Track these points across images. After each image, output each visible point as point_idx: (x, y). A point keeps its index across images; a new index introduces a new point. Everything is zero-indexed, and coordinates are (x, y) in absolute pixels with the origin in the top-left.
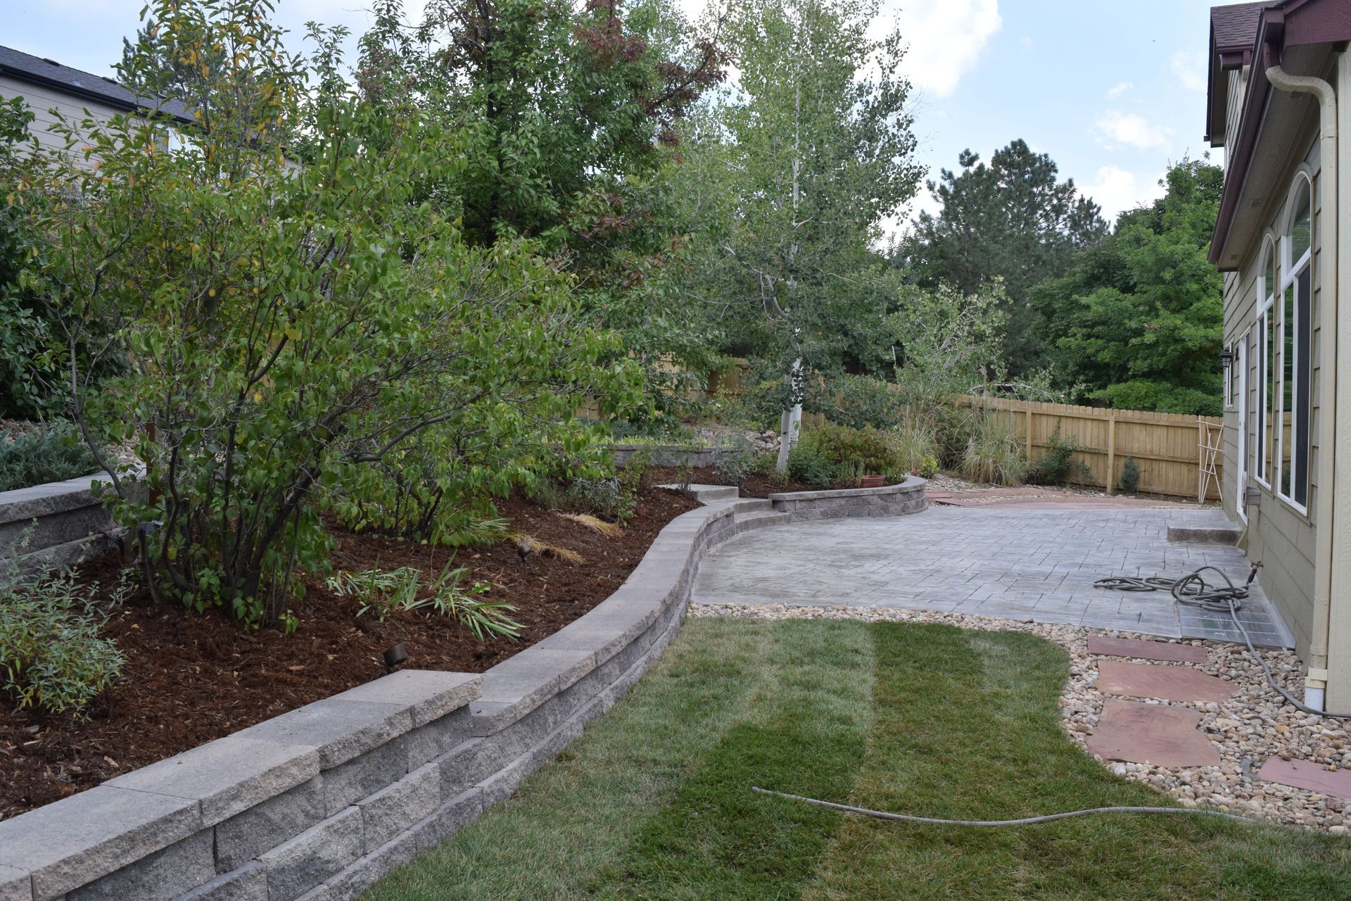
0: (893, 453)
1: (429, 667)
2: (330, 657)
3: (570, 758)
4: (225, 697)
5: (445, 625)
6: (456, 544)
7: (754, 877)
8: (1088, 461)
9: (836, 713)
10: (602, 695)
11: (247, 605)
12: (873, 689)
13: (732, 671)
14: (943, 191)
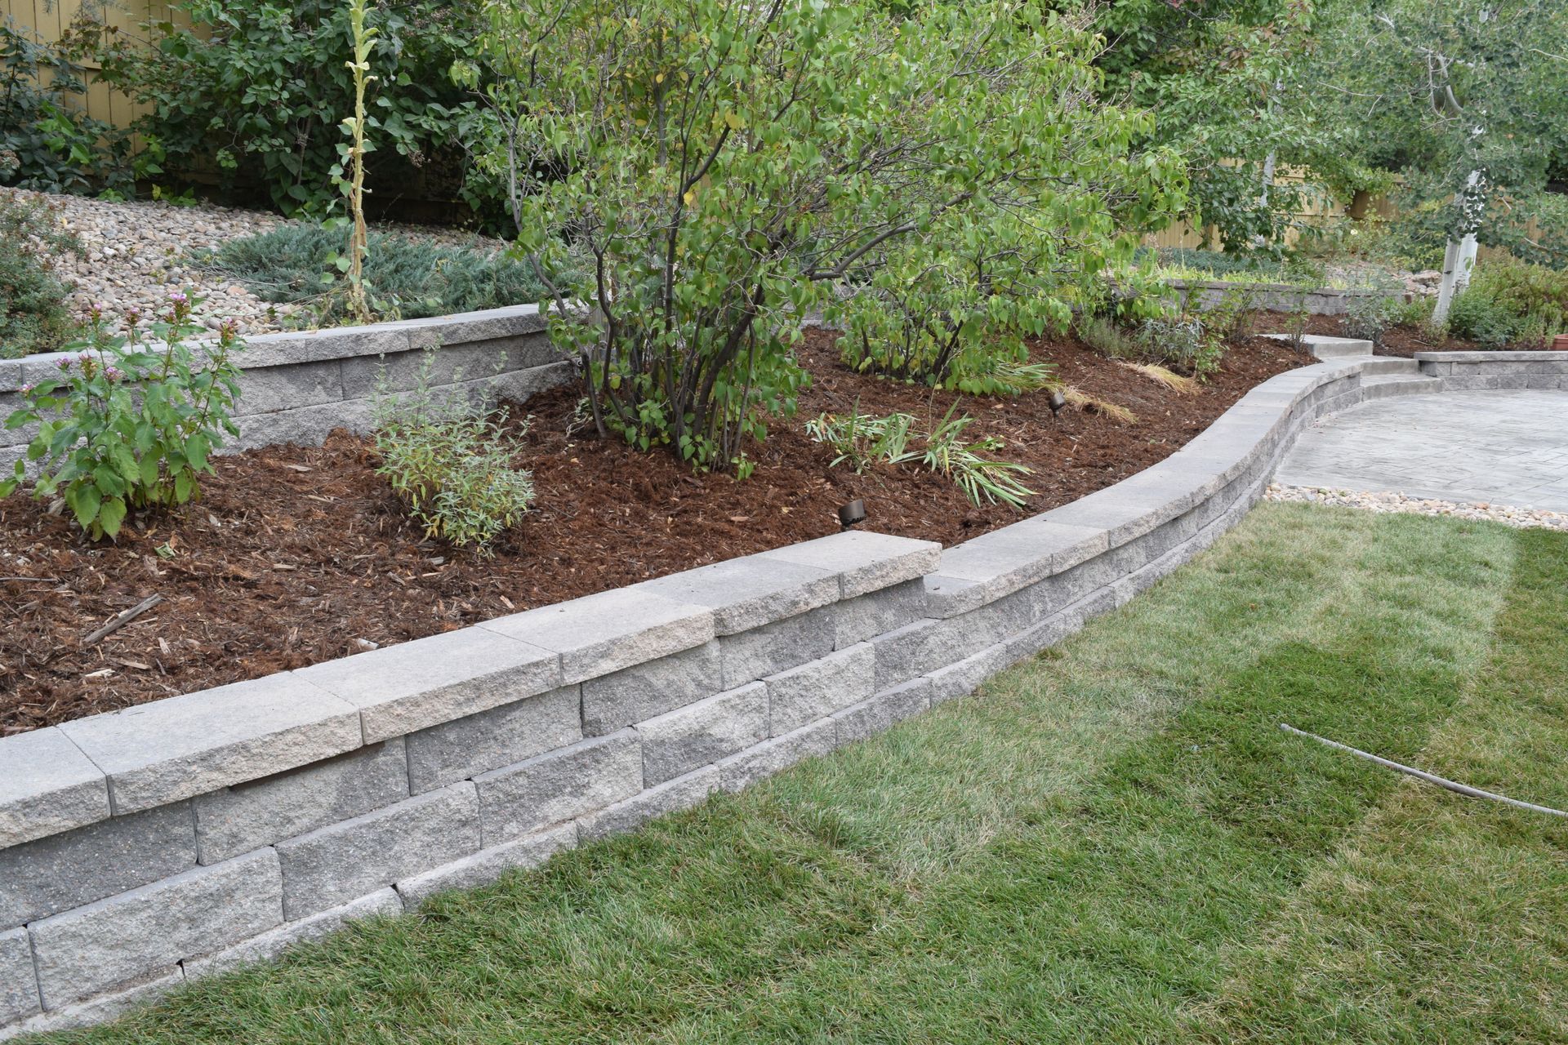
1: (900, 532)
2: (785, 510)
3: (1056, 657)
4: (648, 544)
5: (934, 484)
6: (976, 391)
7: (1249, 840)
9: (1432, 643)
10: (1116, 585)
11: (696, 445)
12: (1498, 616)
13: (1301, 572)
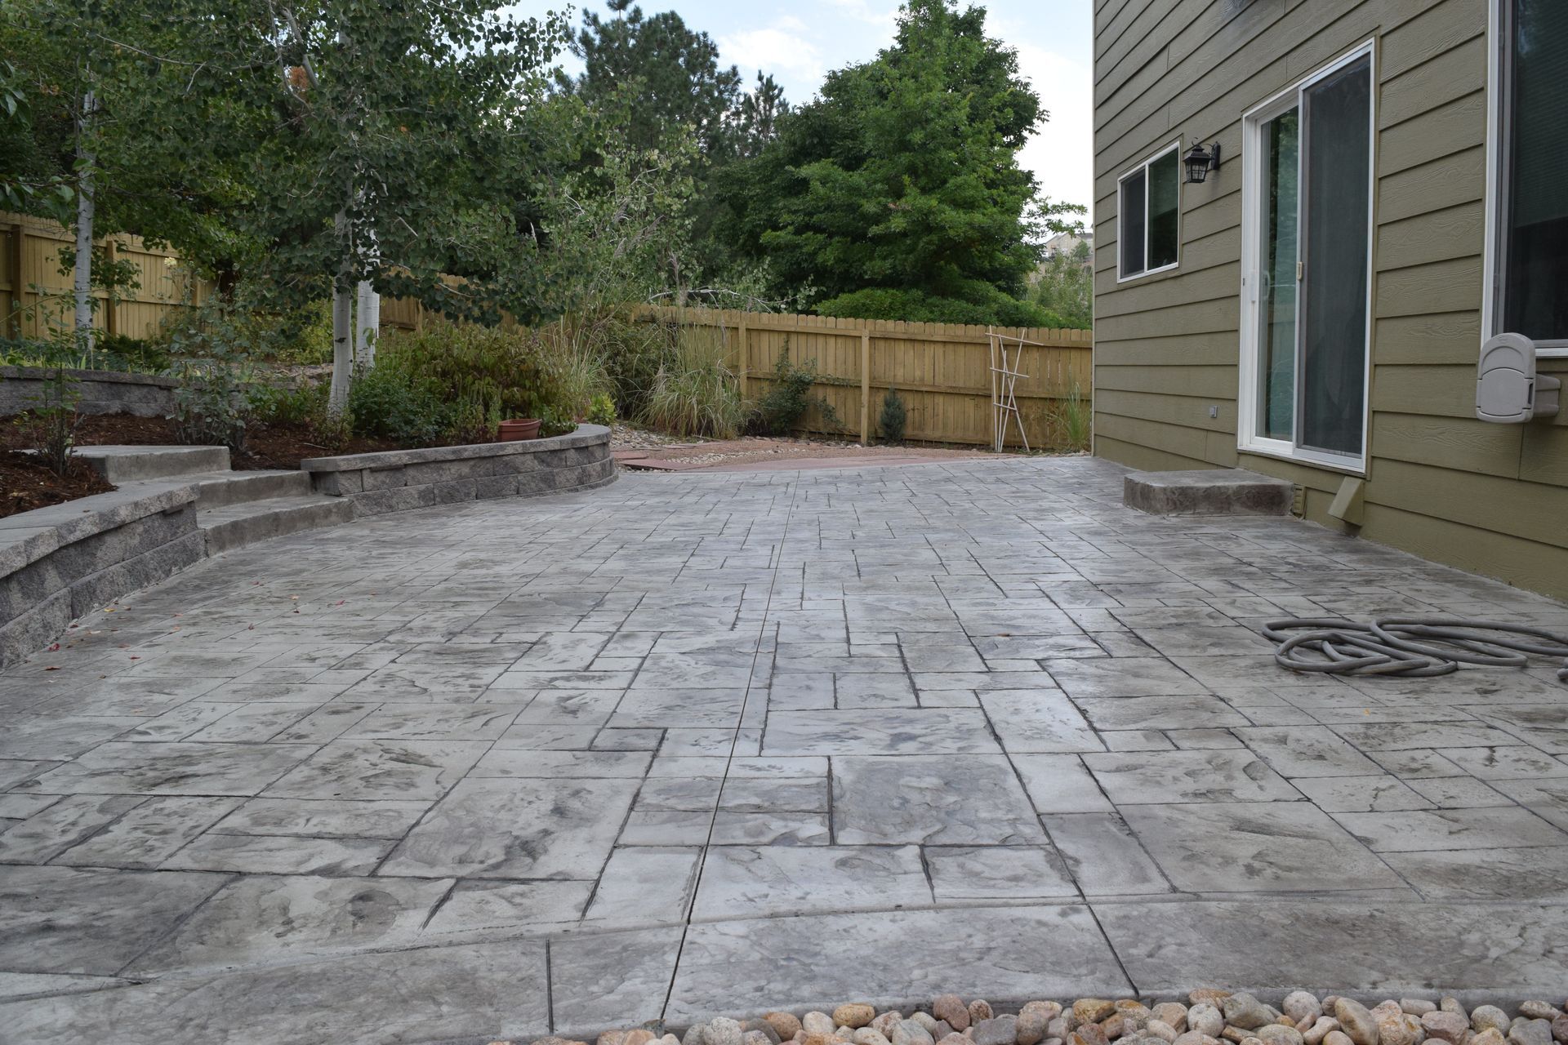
0: (552, 380)
8: (831, 398)
14: (586, 40)
